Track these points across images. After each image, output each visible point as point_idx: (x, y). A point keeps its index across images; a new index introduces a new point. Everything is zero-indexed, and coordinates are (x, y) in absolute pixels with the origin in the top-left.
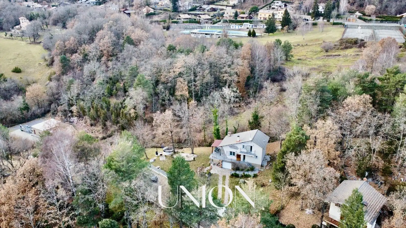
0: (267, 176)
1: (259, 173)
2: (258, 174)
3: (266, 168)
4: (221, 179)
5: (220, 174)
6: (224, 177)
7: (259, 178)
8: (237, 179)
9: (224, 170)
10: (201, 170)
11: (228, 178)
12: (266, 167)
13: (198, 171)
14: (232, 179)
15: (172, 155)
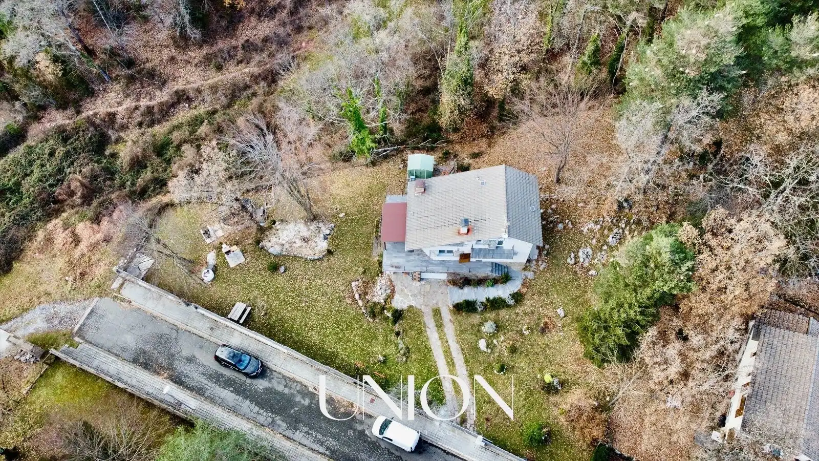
0: (547, 294)
1: (524, 285)
2: (524, 290)
3: (537, 265)
4: (430, 322)
5: (423, 308)
6: (437, 313)
7: (528, 303)
8: (475, 319)
9: (428, 287)
10: (366, 294)
11: (447, 315)
12: (537, 261)
13: (357, 297)
14: (460, 318)
15: (258, 242)
